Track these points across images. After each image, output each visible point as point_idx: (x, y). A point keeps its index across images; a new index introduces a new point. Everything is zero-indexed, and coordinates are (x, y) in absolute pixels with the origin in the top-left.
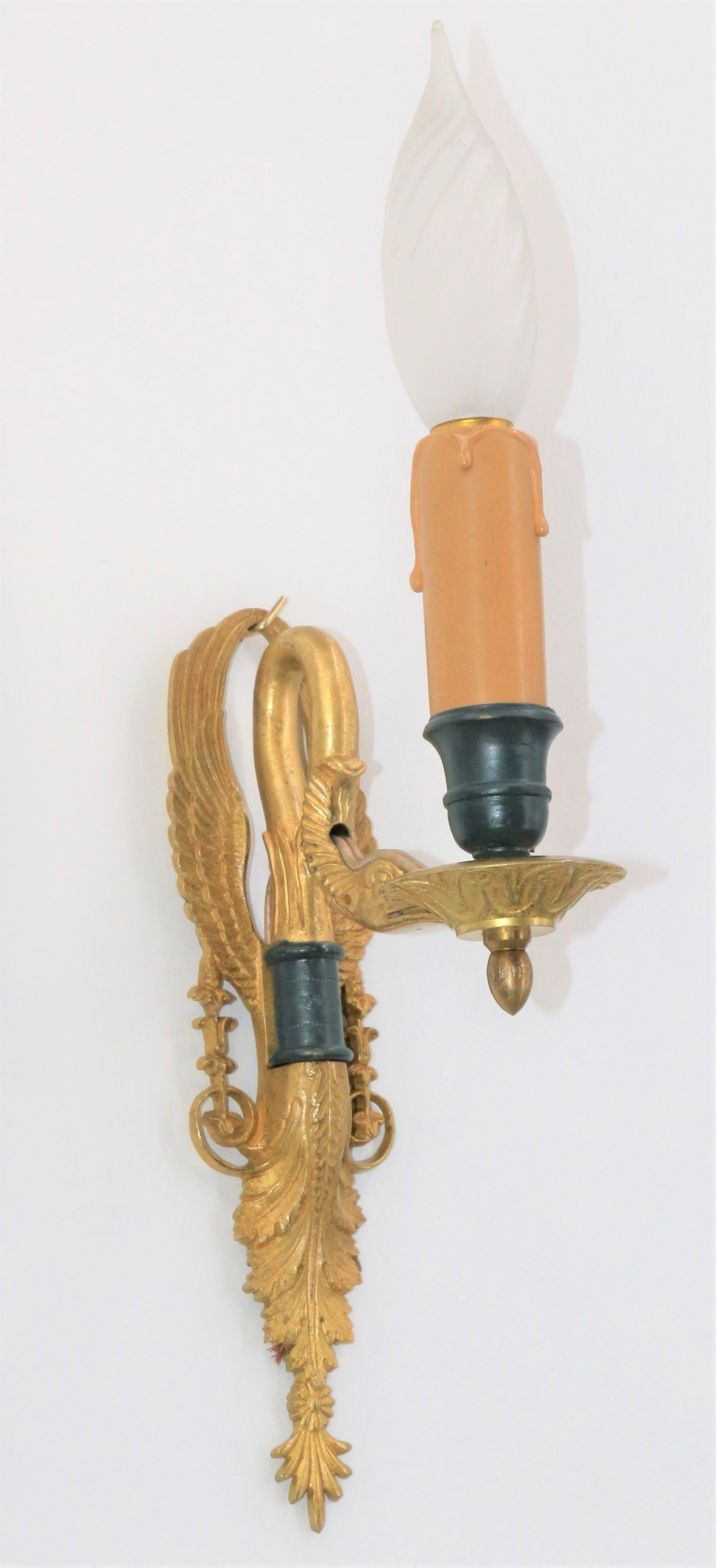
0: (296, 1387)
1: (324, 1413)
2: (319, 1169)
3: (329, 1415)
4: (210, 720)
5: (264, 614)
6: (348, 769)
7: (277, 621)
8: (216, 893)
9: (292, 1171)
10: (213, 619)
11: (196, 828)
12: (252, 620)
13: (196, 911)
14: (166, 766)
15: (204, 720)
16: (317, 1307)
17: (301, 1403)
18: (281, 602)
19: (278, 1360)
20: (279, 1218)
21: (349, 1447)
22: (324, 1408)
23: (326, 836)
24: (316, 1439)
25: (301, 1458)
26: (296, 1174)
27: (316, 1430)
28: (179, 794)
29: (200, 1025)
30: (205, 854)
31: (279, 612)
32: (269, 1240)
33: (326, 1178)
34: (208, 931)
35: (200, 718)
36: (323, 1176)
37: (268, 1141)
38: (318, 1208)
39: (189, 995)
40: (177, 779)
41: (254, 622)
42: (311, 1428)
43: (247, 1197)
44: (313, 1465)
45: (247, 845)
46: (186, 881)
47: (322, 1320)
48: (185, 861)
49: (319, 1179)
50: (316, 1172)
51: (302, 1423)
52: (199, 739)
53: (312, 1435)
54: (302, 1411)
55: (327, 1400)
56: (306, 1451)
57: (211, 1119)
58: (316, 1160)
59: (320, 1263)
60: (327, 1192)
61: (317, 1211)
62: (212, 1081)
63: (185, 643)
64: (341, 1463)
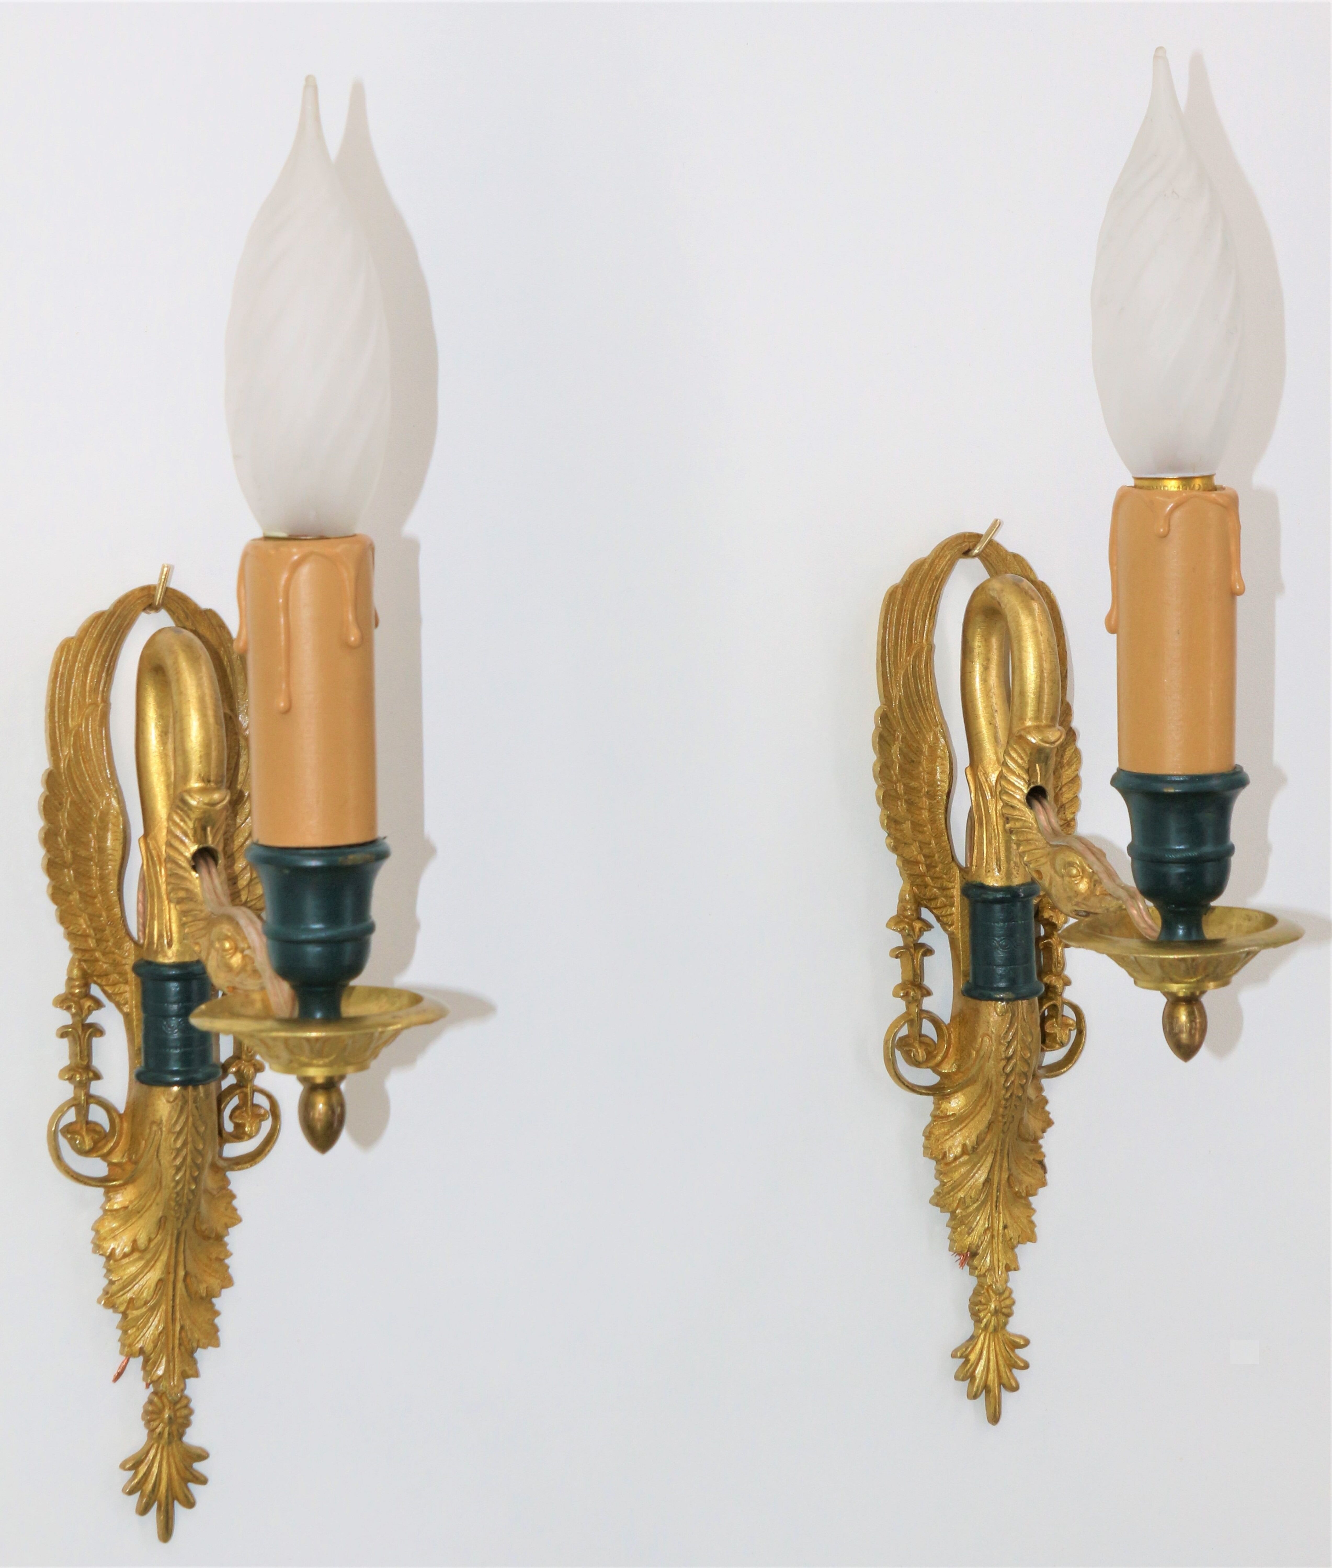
0: (976, 1293)
1: (1004, 1314)
2: (1007, 1100)
3: (1008, 1315)
4: (918, 656)
5: (978, 537)
6: (1046, 742)
7: (991, 542)
8: (917, 826)
9: (980, 1097)
10: (925, 550)
11: (900, 764)
12: (965, 546)
13: (897, 845)
14: (874, 702)
15: (912, 656)
16: (1001, 1215)
17: (981, 1307)
18: (996, 526)
19: (962, 1265)
20: (967, 1139)
21: (1027, 1343)
22: (1004, 1310)
23: (1023, 800)
24: (996, 1339)
25: (979, 1358)
26: (984, 1100)
27: (995, 1330)
28: (885, 734)
29: (897, 953)
30: (909, 790)
31: (991, 537)
32: (956, 1158)
33: (1013, 1106)
34: (907, 864)
35: (909, 654)
36: (1010, 1105)
37: (959, 1067)
38: (1006, 1129)
39: (888, 926)
40: (885, 718)
41: (966, 549)
42: (991, 1328)
43: (935, 1117)
44: (991, 1363)
45: (949, 782)
46: (888, 817)
47: (1005, 1227)
48: (887, 799)
49: (1006, 1108)
50: (1003, 1102)
51: (983, 1325)
52: (906, 676)
53: (991, 1336)
54: (982, 1315)
55: (1008, 1302)
56: (985, 1352)
57: (904, 1044)
58: (1003, 1092)
59: (1005, 1176)
60: (1013, 1117)
61: (1003, 1132)
62: (907, 1007)
63: (896, 575)
64: (1019, 1358)
